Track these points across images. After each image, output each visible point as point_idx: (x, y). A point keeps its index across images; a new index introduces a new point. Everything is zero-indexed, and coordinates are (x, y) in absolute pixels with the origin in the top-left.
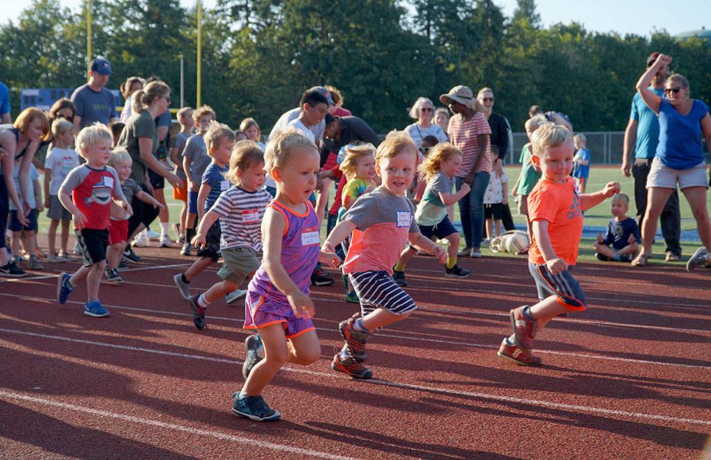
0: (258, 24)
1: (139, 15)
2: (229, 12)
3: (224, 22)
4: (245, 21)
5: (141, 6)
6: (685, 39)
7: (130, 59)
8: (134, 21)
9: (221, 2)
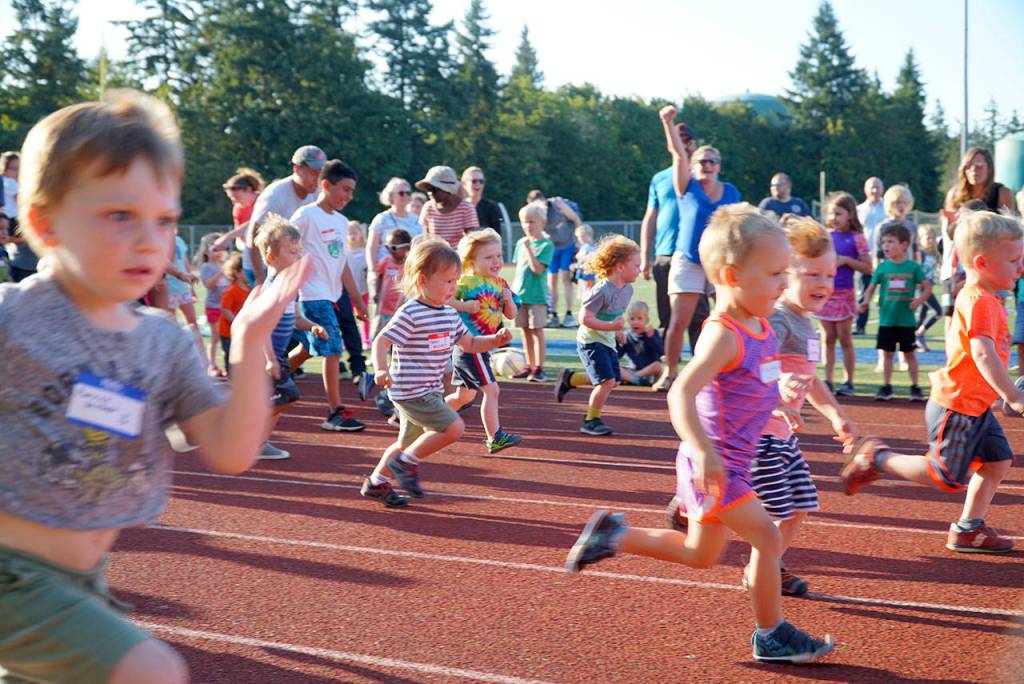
0: (181, 81)
1: (25, 68)
2: (143, 64)
3: (136, 77)
4: (164, 77)
5: (27, 56)
6: (725, 104)
7: (10, 126)
8: (18, 75)
9: (131, 51)
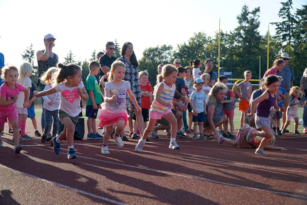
0: (295, 42)
1: (241, 39)
2: (281, 37)
3: (279, 42)
4: (289, 41)
5: (242, 35)
7: (237, 59)
8: (239, 42)
9: (277, 33)
